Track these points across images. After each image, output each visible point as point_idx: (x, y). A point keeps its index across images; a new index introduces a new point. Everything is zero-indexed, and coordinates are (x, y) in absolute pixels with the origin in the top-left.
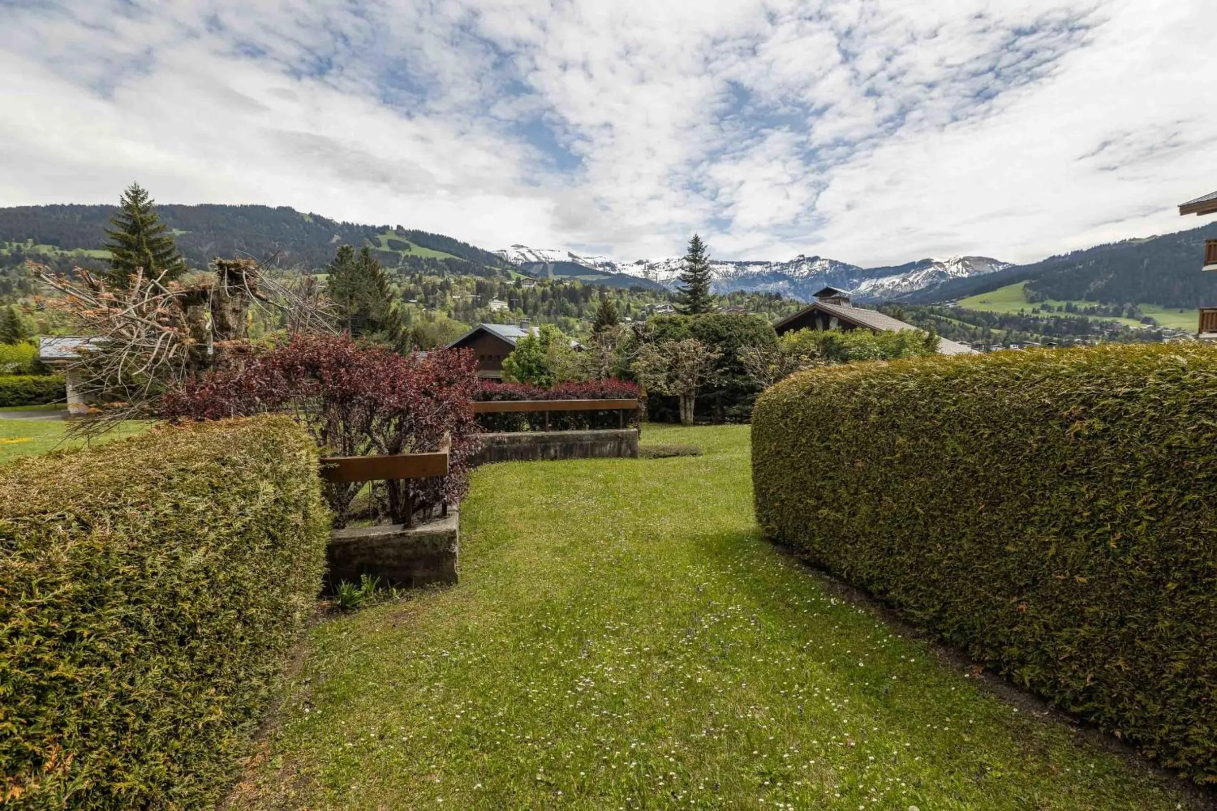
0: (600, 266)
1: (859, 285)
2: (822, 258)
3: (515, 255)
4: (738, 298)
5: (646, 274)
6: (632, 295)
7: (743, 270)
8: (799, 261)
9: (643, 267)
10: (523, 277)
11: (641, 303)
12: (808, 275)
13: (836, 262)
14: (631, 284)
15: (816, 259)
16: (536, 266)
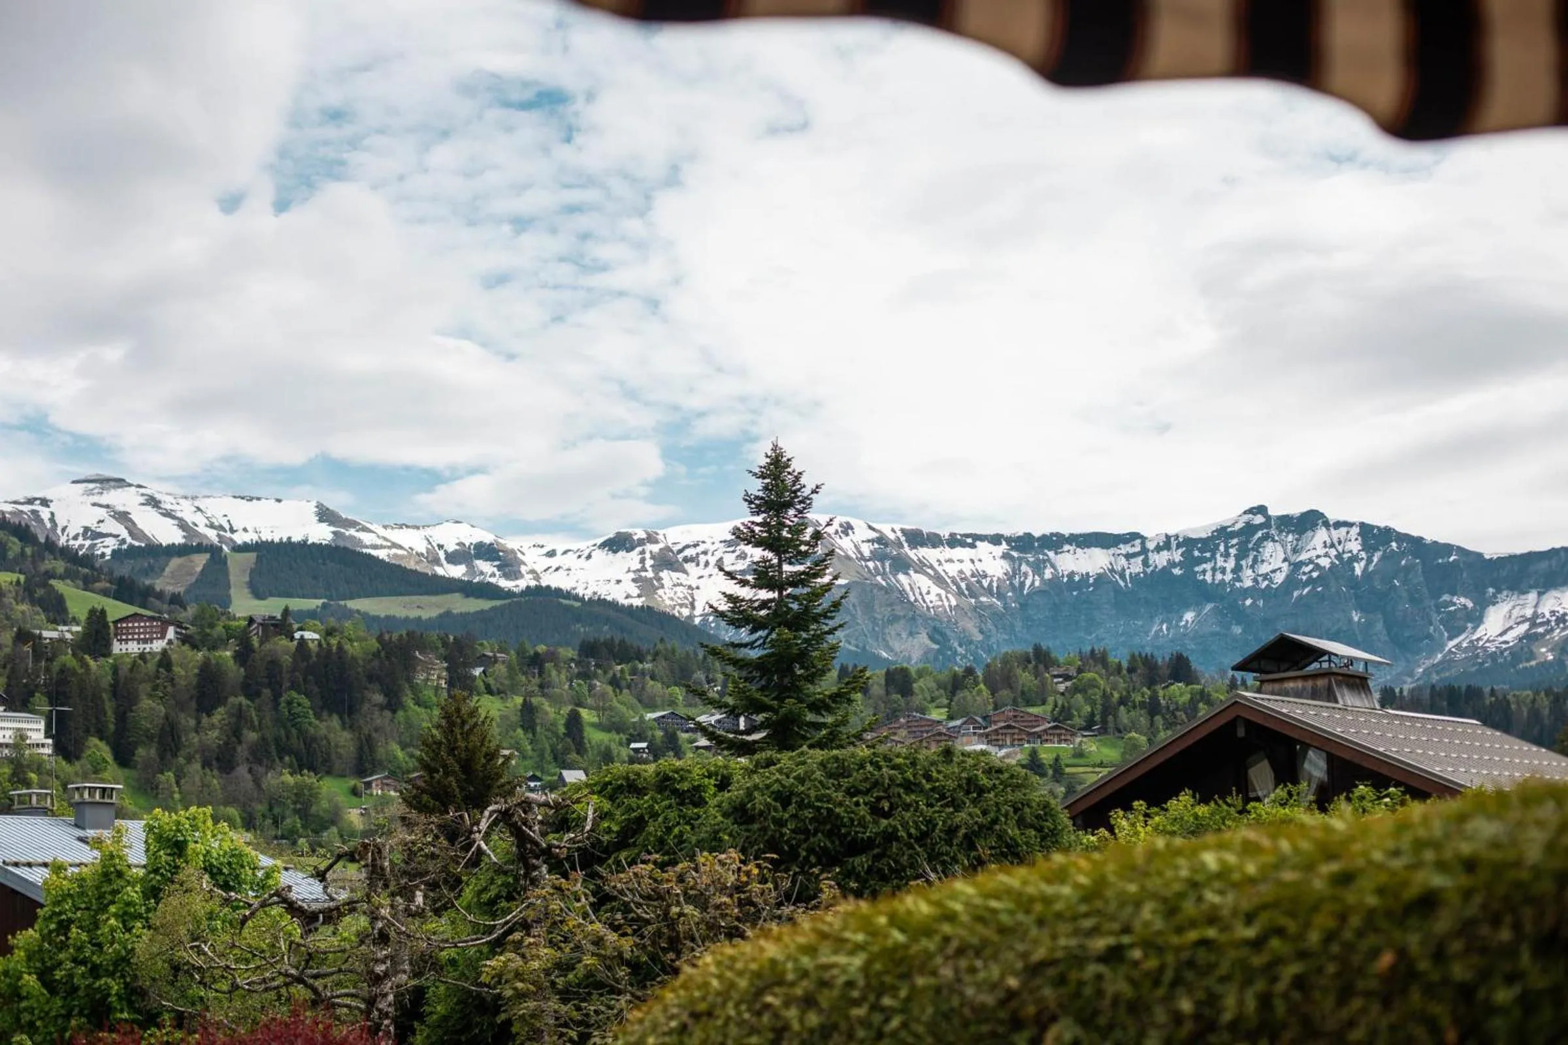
0: (453, 558)
1: (1477, 618)
2: (1332, 517)
3: (90, 517)
4: (1025, 678)
5: (647, 586)
6: (585, 676)
7: (1038, 568)
8: (1250, 529)
9: (632, 559)
10: (116, 609)
11: (625, 707)
12: (1291, 582)
13: (1387, 534)
14: (582, 630)
15: (1310, 521)
16: (175, 562)
